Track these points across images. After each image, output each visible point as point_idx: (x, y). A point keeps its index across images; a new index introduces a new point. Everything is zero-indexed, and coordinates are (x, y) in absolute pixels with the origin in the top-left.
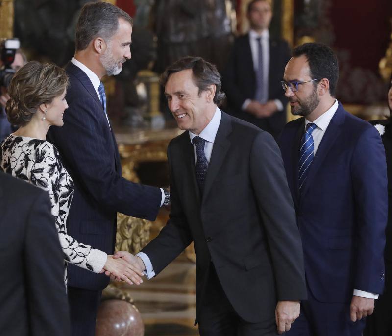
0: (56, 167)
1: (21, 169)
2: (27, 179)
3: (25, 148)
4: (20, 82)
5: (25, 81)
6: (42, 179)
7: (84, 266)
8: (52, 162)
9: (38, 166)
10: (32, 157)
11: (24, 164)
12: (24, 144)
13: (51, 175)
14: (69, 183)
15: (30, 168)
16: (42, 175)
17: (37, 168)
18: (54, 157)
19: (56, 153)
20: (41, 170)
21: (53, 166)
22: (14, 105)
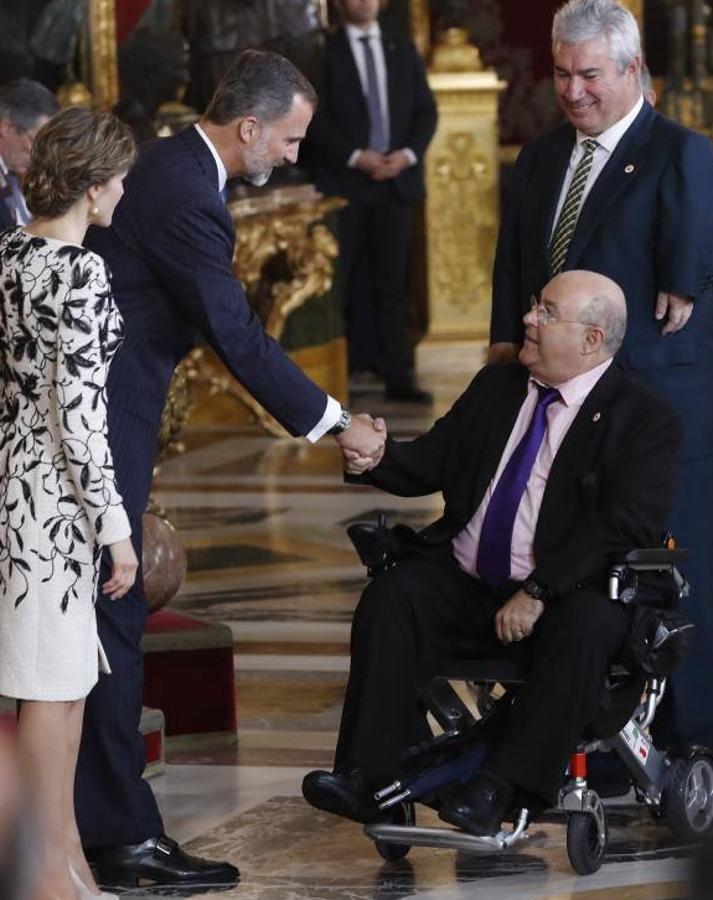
0: (107, 300)
1: (43, 296)
2: (54, 315)
3: (52, 260)
4: (61, 141)
5: (69, 142)
6: (84, 319)
8: (101, 291)
9: (77, 294)
10: (66, 277)
11: (49, 288)
12: (51, 252)
13: (98, 313)
15: (61, 297)
16: (83, 311)
17: (74, 298)
18: (104, 280)
19: (107, 274)
20: (81, 303)
21: (102, 296)
22: (44, 182)
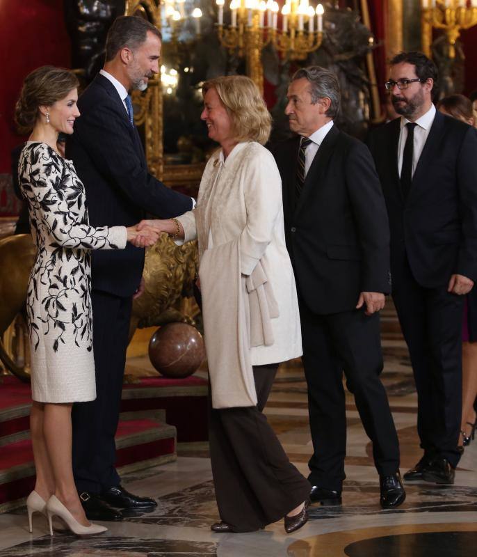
0: (53, 166)
2: (28, 182)
6: (41, 179)
7: (108, 247)
8: (46, 162)
9: (34, 168)
10: (29, 160)
13: (48, 175)
14: (76, 184)
15: (28, 171)
16: (40, 176)
17: (34, 170)
18: (48, 157)
20: (37, 172)
21: (49, 166)
